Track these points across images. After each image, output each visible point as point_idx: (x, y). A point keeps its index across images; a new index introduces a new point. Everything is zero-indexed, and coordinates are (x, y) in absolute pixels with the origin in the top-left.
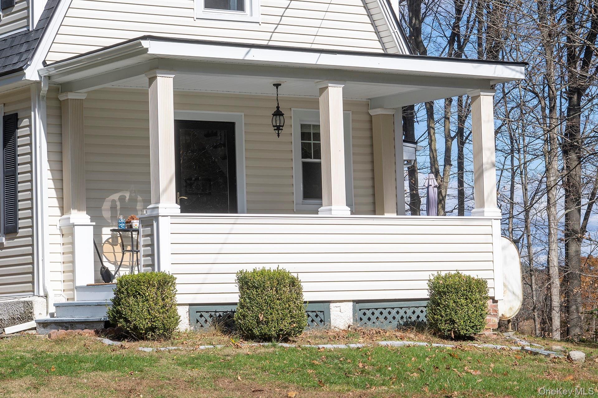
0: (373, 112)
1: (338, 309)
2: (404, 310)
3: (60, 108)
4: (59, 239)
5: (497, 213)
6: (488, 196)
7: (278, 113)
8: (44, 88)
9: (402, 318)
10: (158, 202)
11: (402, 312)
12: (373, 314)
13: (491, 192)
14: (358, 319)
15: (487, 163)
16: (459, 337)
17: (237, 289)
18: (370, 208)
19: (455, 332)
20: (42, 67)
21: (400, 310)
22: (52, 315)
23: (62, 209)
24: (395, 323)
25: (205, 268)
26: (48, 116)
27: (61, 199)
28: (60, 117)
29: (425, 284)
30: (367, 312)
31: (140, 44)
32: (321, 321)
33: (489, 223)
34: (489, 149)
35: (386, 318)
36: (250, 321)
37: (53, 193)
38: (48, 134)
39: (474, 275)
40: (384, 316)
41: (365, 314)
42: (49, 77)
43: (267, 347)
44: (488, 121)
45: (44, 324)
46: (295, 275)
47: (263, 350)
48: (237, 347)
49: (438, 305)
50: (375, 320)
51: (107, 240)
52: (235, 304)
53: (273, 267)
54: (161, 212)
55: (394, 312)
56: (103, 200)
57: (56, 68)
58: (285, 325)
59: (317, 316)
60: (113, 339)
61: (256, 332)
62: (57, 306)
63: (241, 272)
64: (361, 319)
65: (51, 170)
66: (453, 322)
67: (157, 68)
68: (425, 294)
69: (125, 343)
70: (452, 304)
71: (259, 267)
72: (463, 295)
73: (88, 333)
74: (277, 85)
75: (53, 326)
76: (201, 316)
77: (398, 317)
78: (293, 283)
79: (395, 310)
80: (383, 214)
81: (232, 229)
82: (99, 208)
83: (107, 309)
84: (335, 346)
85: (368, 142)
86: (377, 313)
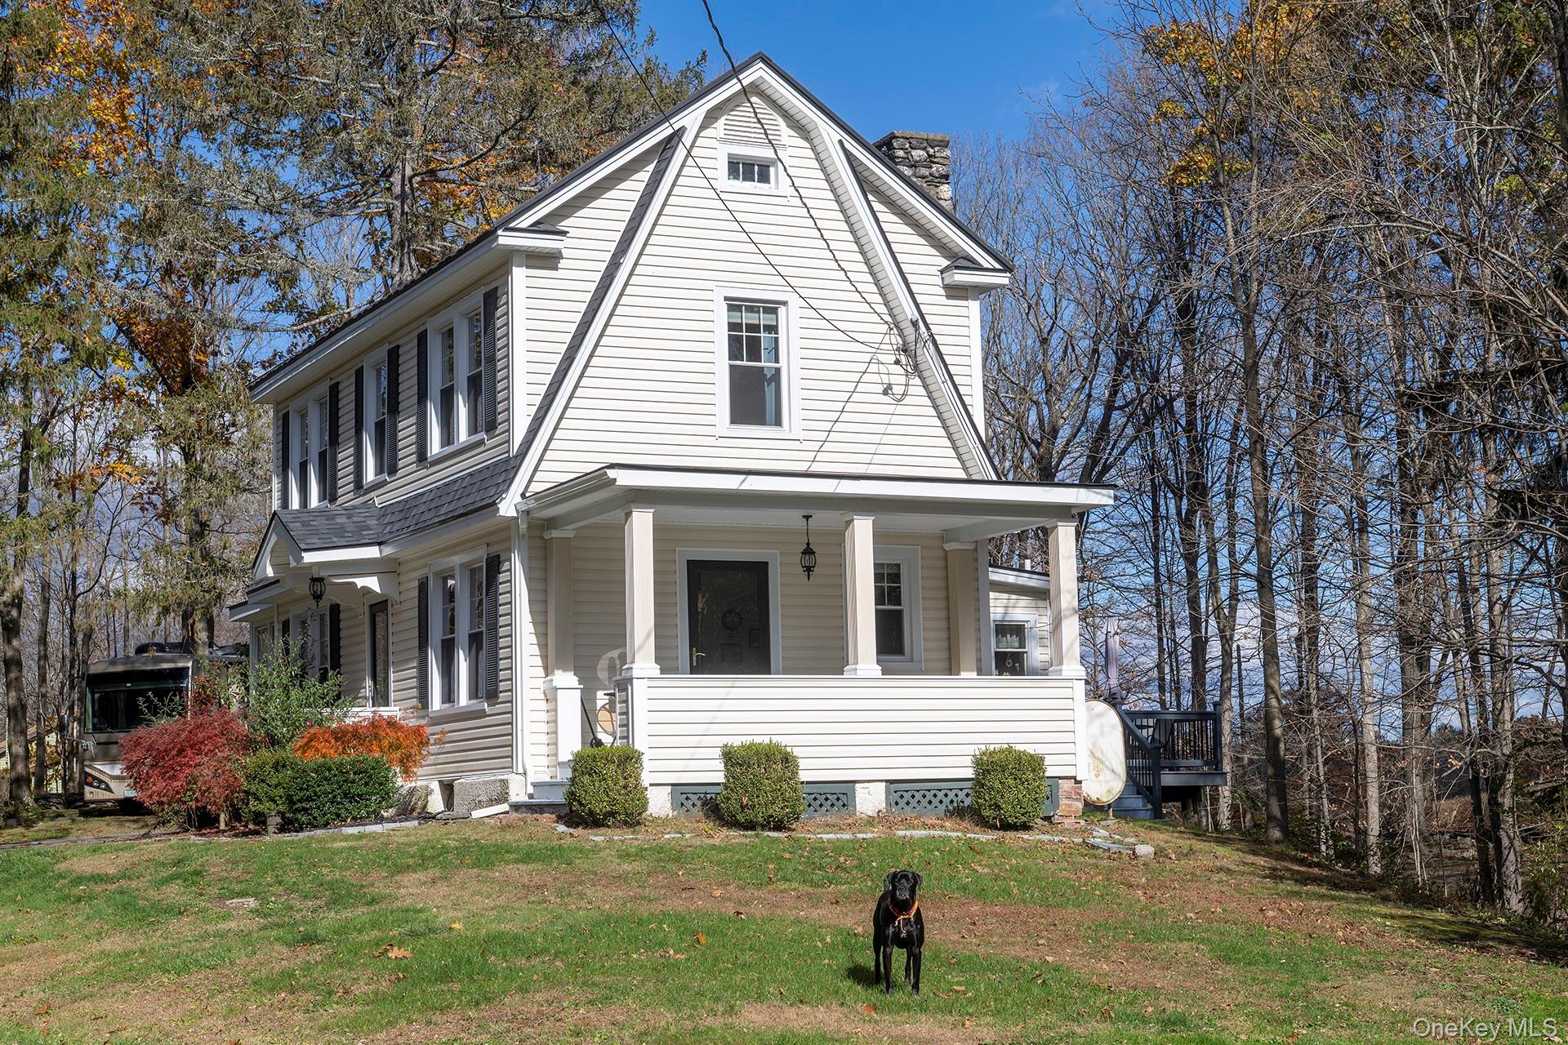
0: (947, 547)
1: (866, 791)
2: (954, 792)
3: (545, 548)
4: (543, 705)
5: (1081, 672)
6: (1068, 649)
7: (808, 551)
8: (523, 526)
9: (952, 802)
10: (633, 662)
11: (951, 795)
12: (924, 796)
13: (1072, 644)
14: (893, 803)
15: (1067, 609)
16: (1006, 827)
17: (722, 766)
18: (945, 665)
19: (1001, 820)
20: (520, 500)
21: (949, 793)
22: (531, 796)
23: (548, 671)
24: (942, 808)
25: (694, 741)
26: (530, 558)
27: (544, 657)
28: (545, 559)
29: (968, 761)
30: (905, 794)
31: (606, 473)
32: (844, 805)
33: (1069, 684)
34: (1069, 592)
35: (930, 802)
36: (734, 806)
37: (536, 650)
38: (529, 580)
39: (1030, 749)
40: (927, 799)
41: (902, 797)
42: (528, 512)
43: (751, 836)
44: (1069, 557)
45: (516, 807)
46: (789, 749)
47: (743, 840)
48: (710, 836)
49: (983, 786)
50: (916, 805)
51: (603, 706)
52: (719, 784)
53: (766, 740)
54: (636, 673)
55: (941, 795)
56: (599, 657)
57: (536, 500)
58: (776, 810)
59: (838, 799)
60: (568, 826)
61: (741, 818)
62: (535, 785)
63: (726, 746)
64: (897, 803)
65: (534, 623)
66: (998, 807)
67: (633, 502)
68: (969, 773)
69: (579, 831)
70: (997, 785)
71: (747, 740)
72: (1011, 774)
73: (547, 818)
74: (807, 517)
75: (524, 809)
76: (687, 799)
77: (946, 801)
78: (787, 759)
79: (943, 792)
80: (958, 674)
81: (728, 693)
82: (594, 668)
83: (564, 790)
84: (838, 836)
85: (942, 584)
86: (918, 796)
